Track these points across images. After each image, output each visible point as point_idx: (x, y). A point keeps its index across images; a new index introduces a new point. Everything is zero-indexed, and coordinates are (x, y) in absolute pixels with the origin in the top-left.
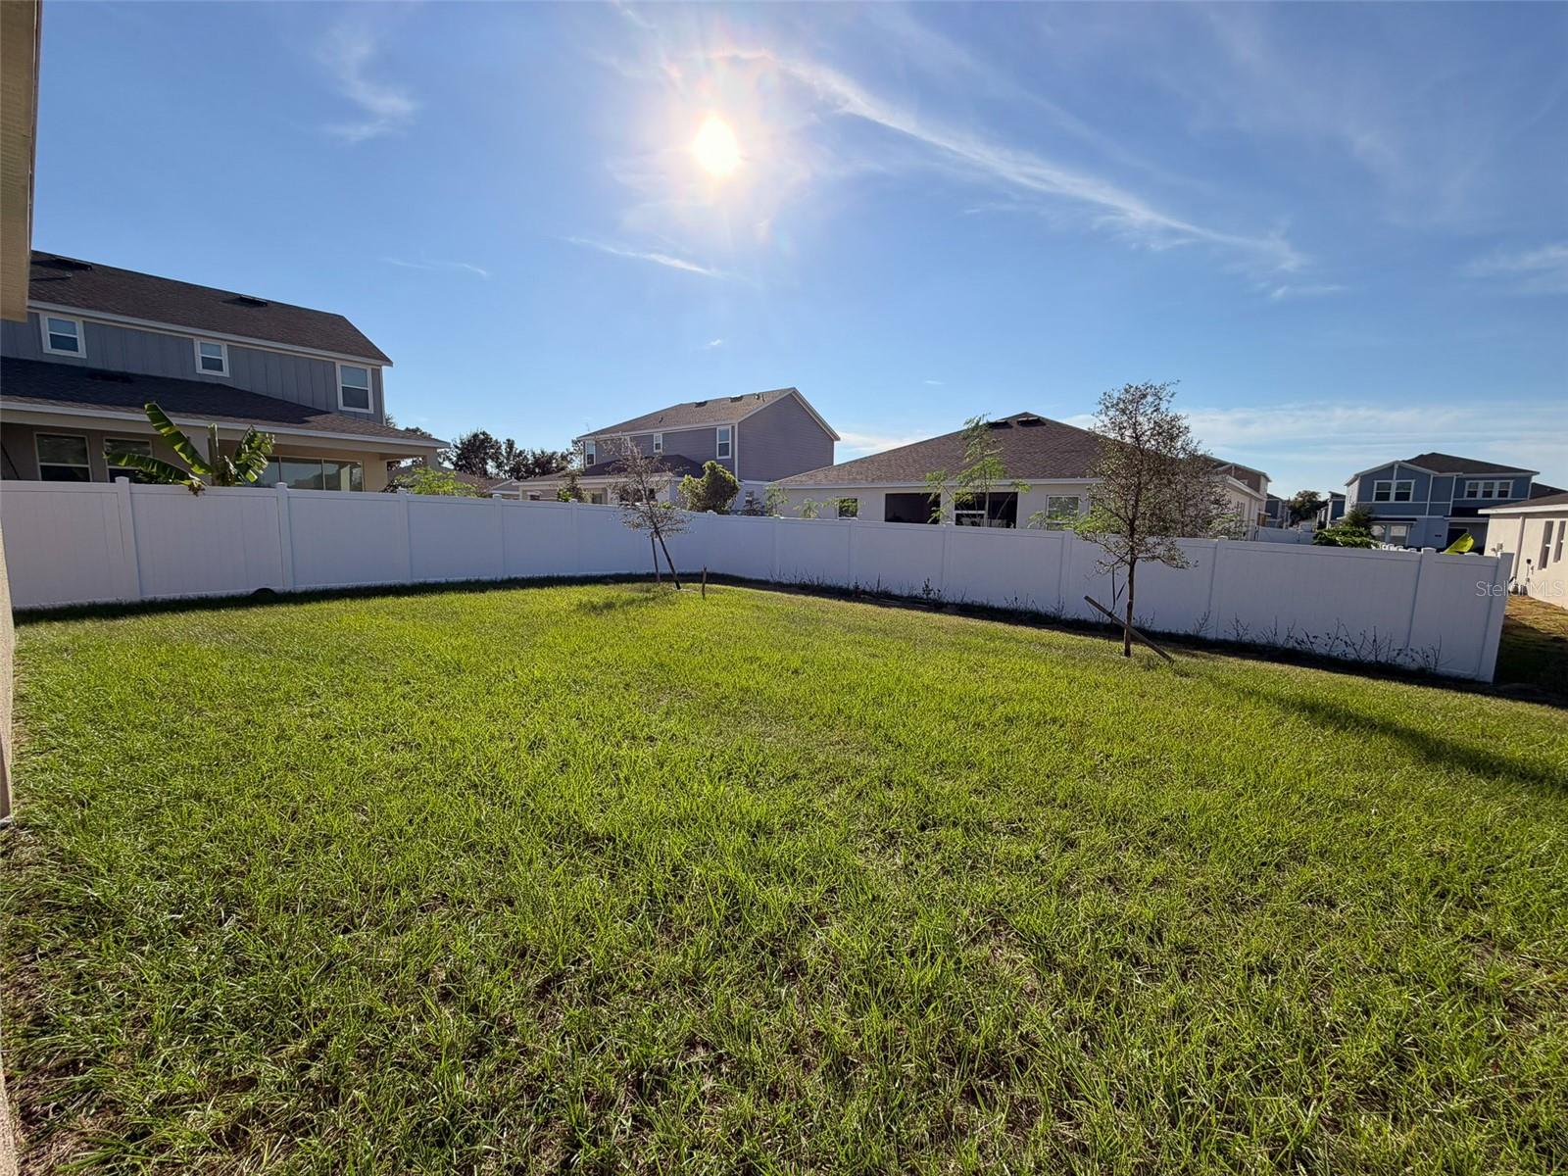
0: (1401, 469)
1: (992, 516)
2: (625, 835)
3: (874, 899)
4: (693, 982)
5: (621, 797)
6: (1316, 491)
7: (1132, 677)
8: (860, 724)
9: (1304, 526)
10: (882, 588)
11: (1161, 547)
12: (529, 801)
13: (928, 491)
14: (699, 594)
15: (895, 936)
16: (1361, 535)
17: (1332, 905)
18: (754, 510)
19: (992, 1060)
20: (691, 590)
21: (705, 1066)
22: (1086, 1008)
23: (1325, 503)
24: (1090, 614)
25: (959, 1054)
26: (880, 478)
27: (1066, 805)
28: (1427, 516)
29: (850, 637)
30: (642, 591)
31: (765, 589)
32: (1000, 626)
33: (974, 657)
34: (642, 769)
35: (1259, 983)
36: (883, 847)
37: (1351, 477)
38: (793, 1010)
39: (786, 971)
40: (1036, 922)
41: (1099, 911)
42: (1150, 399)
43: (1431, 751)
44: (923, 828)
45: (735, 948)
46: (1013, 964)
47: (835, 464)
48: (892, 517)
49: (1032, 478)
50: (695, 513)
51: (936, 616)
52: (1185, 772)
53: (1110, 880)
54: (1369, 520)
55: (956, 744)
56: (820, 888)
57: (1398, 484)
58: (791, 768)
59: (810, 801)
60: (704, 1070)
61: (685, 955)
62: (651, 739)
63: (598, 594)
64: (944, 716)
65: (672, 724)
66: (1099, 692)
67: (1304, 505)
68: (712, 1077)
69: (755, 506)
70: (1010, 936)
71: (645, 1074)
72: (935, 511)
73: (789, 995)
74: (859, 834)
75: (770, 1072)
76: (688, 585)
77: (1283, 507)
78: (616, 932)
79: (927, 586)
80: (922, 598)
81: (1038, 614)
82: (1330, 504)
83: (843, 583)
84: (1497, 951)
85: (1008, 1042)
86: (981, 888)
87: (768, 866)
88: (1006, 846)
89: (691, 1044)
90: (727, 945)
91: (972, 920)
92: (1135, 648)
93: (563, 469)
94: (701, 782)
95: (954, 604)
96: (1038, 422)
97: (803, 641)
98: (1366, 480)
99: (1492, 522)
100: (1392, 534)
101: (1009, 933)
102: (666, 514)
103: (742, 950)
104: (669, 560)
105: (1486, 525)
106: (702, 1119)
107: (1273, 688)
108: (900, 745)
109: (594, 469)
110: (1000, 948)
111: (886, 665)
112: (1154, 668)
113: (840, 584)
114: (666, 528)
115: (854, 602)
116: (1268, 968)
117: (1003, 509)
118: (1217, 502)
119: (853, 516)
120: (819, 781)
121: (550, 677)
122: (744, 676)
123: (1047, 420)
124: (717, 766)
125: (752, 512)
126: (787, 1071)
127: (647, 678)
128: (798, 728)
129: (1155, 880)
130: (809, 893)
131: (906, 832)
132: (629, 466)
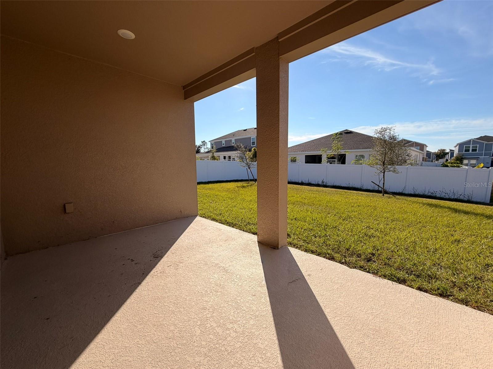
0: (474, 141)
1: (339, 161)
6: (445, 149)
9: (442, 161)
10: (309, 182)
11: (391, 168)
13: (318, 154)
23: (448, 153)
26: (304, 151)
28: (483, 157)
37: (456, 144)
47: (288, 147)
48: (307, 162)
49: (350, 150)
51: (326, 189)
54: (462, 158)
57: (473, 146)
67: (441, 154)
72: (321, 160)
77: (433, 155)
79: (323, 181)
80: (321, 184)
81: (356, 188)
82: (450, 153)
83: (297, 181)
95: (331, 186)
96: (351, 132)
100: (471, 163)
104: (253, 175)
115: (302, 185)
119: (295, 162)
123: (354, 132)
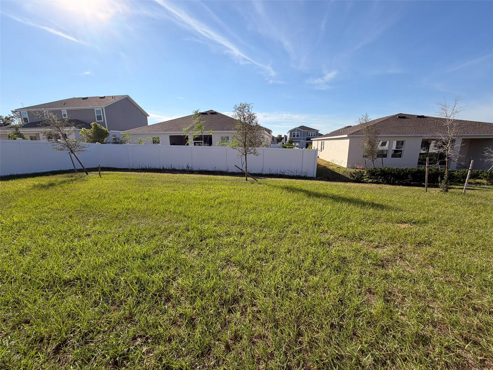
0: (297, 129)
1: (205, 143)
2: (85, 275)
3: (190, 267)
4: (130, 318)
5: (79, 261)
6: (282, 135)
7: (249, 186)
8: (174, 213)
9: (280, 144)
10: (173, 167)
11: (252, 150)
12: (26, 276)
13: (184, 134)
14: (98, 176)
15: (199, 275)
16: (291, 145)
17: (298, 233)
18: (116, 141)
19: (233, 299)
20: (93, 175)
21: (142, 344)
22: (253, 276)
23: (283, 138)
24: (235, 170)
25: (225, 302)
26: (167, 130)
27: (239, 224)
28: (302, 141)
29: (164, 185)
30: (68, 177)
31: (127, 172)
32: (212, 176)
33: (207, 186)
34: (87, 248)
35: (288, 256)
36: (190, 250)
37: (288, 131)
38: (171, 311)
39: (166, 300)
40: (237, 257)
41: (252, 250)
42: (247, 108)
43: (309, 194)
44: (201, 241)
45: (145, 299)
46: (234, 271)
47: (148, 125)
48: (172, 144)
49: (215, 131)
50: (90, 144)
51: (192, 175)
52: (265, 209)
53: (253, 241)
54: (292, 142)
55: (207, 213)
56: (172, 269)
57: (297, 133)
58: (152, 232)
59: (162, 242)
60: (142, 345)
61: (124, 310)
62: (89, 235)
63: (45, 180)
64: (201, 206)
65: (97, 227)
66: (242, 192)
67: (279, 138)
68: (145, 346)
69: (117, 141)
70: (232, 264)
71: (118, 358)
72: (187, 141)
73: (169, 307)
74: (182, 248)
75: (167, 334)
76: (92, 172)
77: (275, 139)
78: (91, 313)
79: (188, 166)
80: (186, 170)
81: (222, 172)
83: (158, 167)
84: (325, 234)
85: (237, 292)
86: (221, 253)
87: (151, 268)
88: (226, 240)
89: (134, 339)
90: (141, 300)
91: (221, 263)
92: (248, 178)
93: (8, 124)
94: (117, 246)
95: (197, 171)
96: (215, 113)
97: (147, 188)
98: (291, 132)
99: (313, 142)
100: (296, 145)
101: (231, 263)
102: (75, 144)
103: (148, 299)
104: (80, 163)
105: (312, 142)
106: (145, 361)
107: (279, 185)
108: (189, 217)
109: (28, 124)
110: (230, 268)
111: (179, 193)
112: (254, 183)
113: (157, 167)
114: (77, 150)
115: (164, 173)
116: (289, 251)
117: (208, 140)
119: (158, 143)
120: (164, 235)
121: (25, 220)
122: (126, 204)
123: (218, 113)
124: (122, 238)
125: (116, 143)
126: (174, 331)
127: (80, 212)
128: (152, 219)
129: (263, 238)
130: (168, 272)
131: (197, 244)
132: (51, 124)
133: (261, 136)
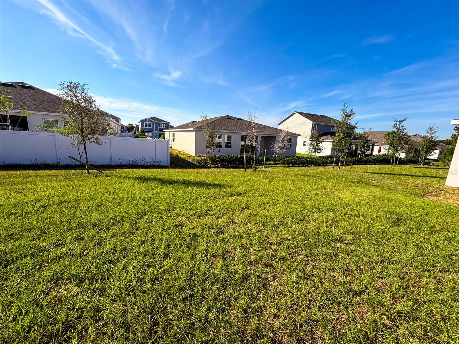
0: (149, 120)
1: (13, 126)
6: (132, 124)
7: (92, 180)
9: (131, 133)
11: (93, 138)
16: (144, 135)
17: (152, 222)
19: (66, 327)
22: (98, 285)
27: (77, 228)
28: (155, 131)
32: (29, 172)
33: (18, 187)
35: (141, 248)
37: (139, 121)
41: (96, 254)
42: (80, 88)
43: (163, 182)
46: (68, 290)
49: (33, 111)
52: (114, 203)
53: (98, 244)
57: (149, 123)
66: (81, 188)
67: (130, 127)
77: (125, 128)
81: (48, 165)
82: (136, 127)
84: (178, 217)
91: (45, 287)
92: (91, 171)
96: (30, 87)
98: (143, 121)
99: (165, 133)
100: (149, 135)
101: (63, 281)
107: (131, 175)
110: (60, 288)
112: (99, 176)
116: (143, 243)
118: (108, 125)
129: (111, 237)
133: (107, 124)
